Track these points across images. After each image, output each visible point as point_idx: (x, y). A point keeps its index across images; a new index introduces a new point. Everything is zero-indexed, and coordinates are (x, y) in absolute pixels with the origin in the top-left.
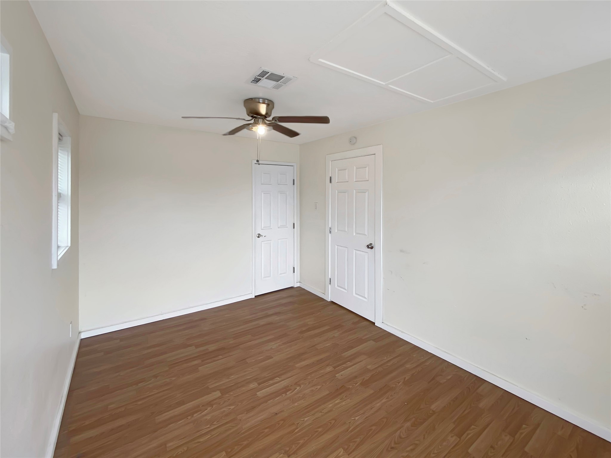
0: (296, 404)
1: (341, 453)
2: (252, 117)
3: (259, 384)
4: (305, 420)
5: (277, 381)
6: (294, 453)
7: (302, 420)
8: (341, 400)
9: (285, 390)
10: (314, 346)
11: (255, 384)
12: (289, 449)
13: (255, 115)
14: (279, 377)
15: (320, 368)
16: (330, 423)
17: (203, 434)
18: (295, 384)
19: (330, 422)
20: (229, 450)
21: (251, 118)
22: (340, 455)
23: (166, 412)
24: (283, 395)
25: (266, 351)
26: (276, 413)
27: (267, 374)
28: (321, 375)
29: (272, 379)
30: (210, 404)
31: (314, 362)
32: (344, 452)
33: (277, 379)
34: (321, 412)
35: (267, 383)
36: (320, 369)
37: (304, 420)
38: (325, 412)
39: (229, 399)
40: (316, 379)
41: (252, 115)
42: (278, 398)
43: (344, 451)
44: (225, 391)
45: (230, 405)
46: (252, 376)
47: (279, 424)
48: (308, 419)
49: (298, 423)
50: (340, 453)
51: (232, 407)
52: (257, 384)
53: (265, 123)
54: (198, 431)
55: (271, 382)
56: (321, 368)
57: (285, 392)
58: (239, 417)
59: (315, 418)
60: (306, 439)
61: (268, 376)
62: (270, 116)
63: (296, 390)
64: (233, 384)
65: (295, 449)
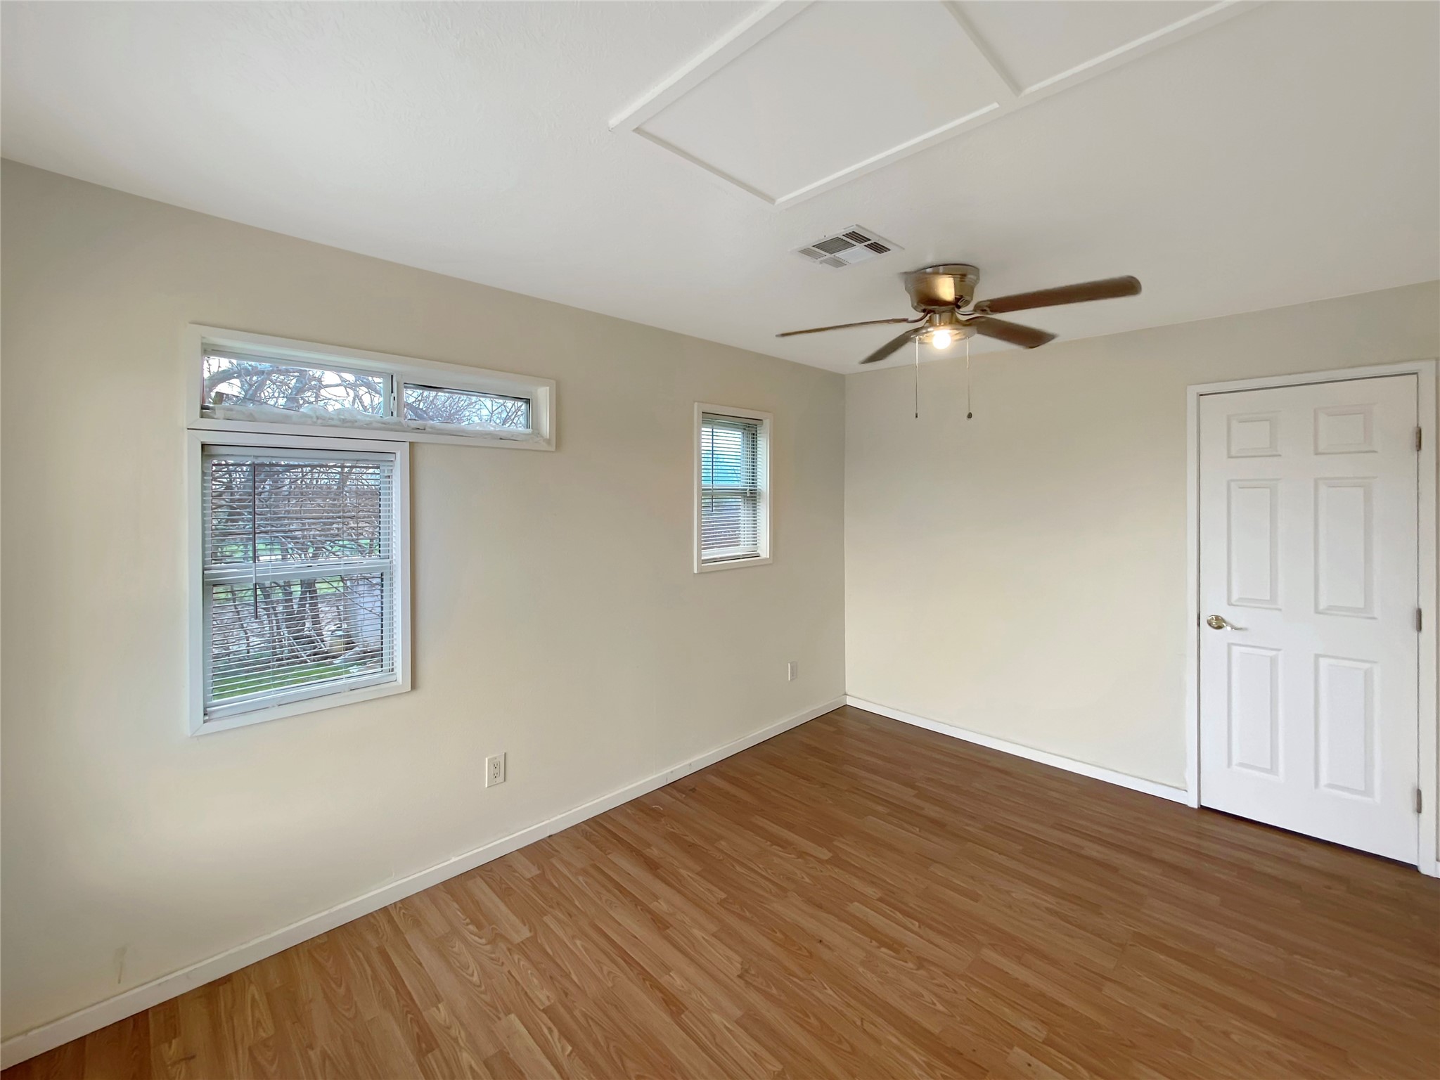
0: (861, 970)
1: (770, 1067)
2: (924, 311)
3: (880, 900)
4: (826, 991)
6: (747, 983)
7: (823, 986)
8: (924, 1065)
9: (891, 943)
10: (1103, 977)
12: (754, 975)
13: (930, 305)
15: (1015, 1003)
16: (840, 1042)
18: (918, 957)
19: (842, 1039)
20: (731, 901)
21: (922, 314)
22: (767, 1065)
23: (769, 820)
24: (874, 942)
25: (992, 886)
26: (824, 941)
27: (914, 904)
28: (989, 1010)
30: (802, 854)
31: (1028, 986)
32: (774, 1072)
34: (862, 1020)
35: (891, 911)
36: (1012, 1004)
37: (826, 989)
38: (865, 1028)
39: (821, 871)
40: (964, 998)
41: (924, 307)
43: (776, 1073)
44: (837, 861)
45: (809, 875)
46: (892, 883)
47: (800, 949)
48: (831, 996)
49: (814, 980)
50: (770, 1064)
51: (807, 880)
53: (958, 322)
54: (749, 859)
55: (899, 916)
56: (1016, 1006)
57: (882, 944)
59: (840, 1008)
60: (783, 998)
61: (911, 908)
62: (967, 303)
65: (755, 983)
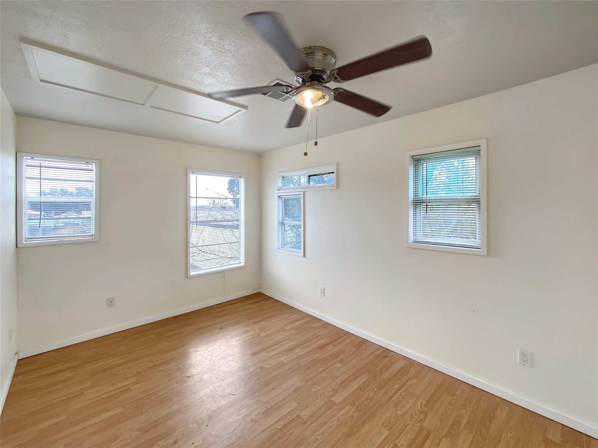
5: (280, 423)
11: (303, 416)
14: (277, 429)
17: (324, 371)
29: (286, 425)
33: (280, 425)
42: (275, 402)
52: (302, 415)
58: (304, 383)
63: (256, 414)
64: (328, 412)
